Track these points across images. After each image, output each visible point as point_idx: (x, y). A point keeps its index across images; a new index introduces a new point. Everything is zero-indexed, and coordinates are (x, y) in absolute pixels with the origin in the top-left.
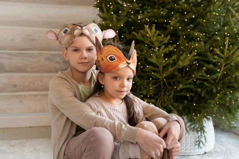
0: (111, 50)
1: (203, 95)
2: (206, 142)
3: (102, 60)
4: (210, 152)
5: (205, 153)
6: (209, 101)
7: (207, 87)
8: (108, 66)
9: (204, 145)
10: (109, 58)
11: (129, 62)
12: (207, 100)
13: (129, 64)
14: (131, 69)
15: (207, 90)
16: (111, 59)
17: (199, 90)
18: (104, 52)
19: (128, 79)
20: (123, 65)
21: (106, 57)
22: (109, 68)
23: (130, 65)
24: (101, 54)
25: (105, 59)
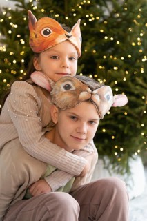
0: (46, 22)
1: (126, 132)
2: (133, 185)
3: (36, 36)
4: (139, 197)
5: (134, 198)
6: (133, 139)
7: (130, 122)
8: (43, 43)
9: (131, 189)
10: (44, 32)
11: (69, 34)
12: (131, 137)
13: (69, 37)
14: (73, 44)
15: (131, 126)
16: (46, 33)
17: (121, 126)
18: (38, 27)
19: (71, 59)
20: (61, 39)
21: (40, 32)
22: (44, 44)
23: (70, 39)
24: (34, 29)
25: (38, 35)
